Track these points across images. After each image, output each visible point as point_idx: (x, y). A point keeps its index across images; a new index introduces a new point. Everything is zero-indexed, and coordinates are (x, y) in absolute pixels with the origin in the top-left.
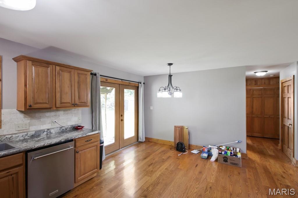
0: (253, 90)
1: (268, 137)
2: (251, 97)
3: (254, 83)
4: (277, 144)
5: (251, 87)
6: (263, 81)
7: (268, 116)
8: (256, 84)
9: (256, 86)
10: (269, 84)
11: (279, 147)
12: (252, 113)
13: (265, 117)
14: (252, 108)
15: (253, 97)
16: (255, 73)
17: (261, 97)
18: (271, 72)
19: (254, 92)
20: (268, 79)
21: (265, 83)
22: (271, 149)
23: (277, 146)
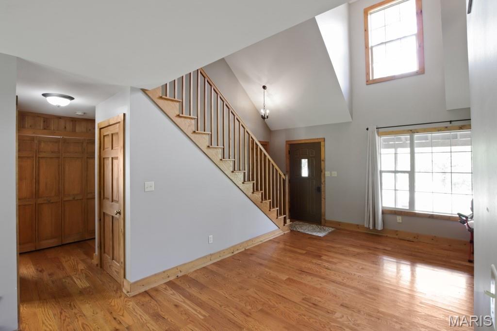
0: (40, 141)
1: (73, 241)
2: (33, 157)
3: (42, 125)
4: (89, 253)
5: (34, 133)
6: (62, 123)
7: (71, 198)
8: (46, 128)
9: (46, 131)
10: (74, 131)
11: (95, 261)
12: (36, 194)
13: (64, 201)
14: (38, 182)
15: (39, 157)
16: (44, 95)
17: (58, 158)
18: (81, 102)
19: (43, 145)
20: (72, 121)
21: (65, 128)
22: (82, 270)
23: (91, 257)
